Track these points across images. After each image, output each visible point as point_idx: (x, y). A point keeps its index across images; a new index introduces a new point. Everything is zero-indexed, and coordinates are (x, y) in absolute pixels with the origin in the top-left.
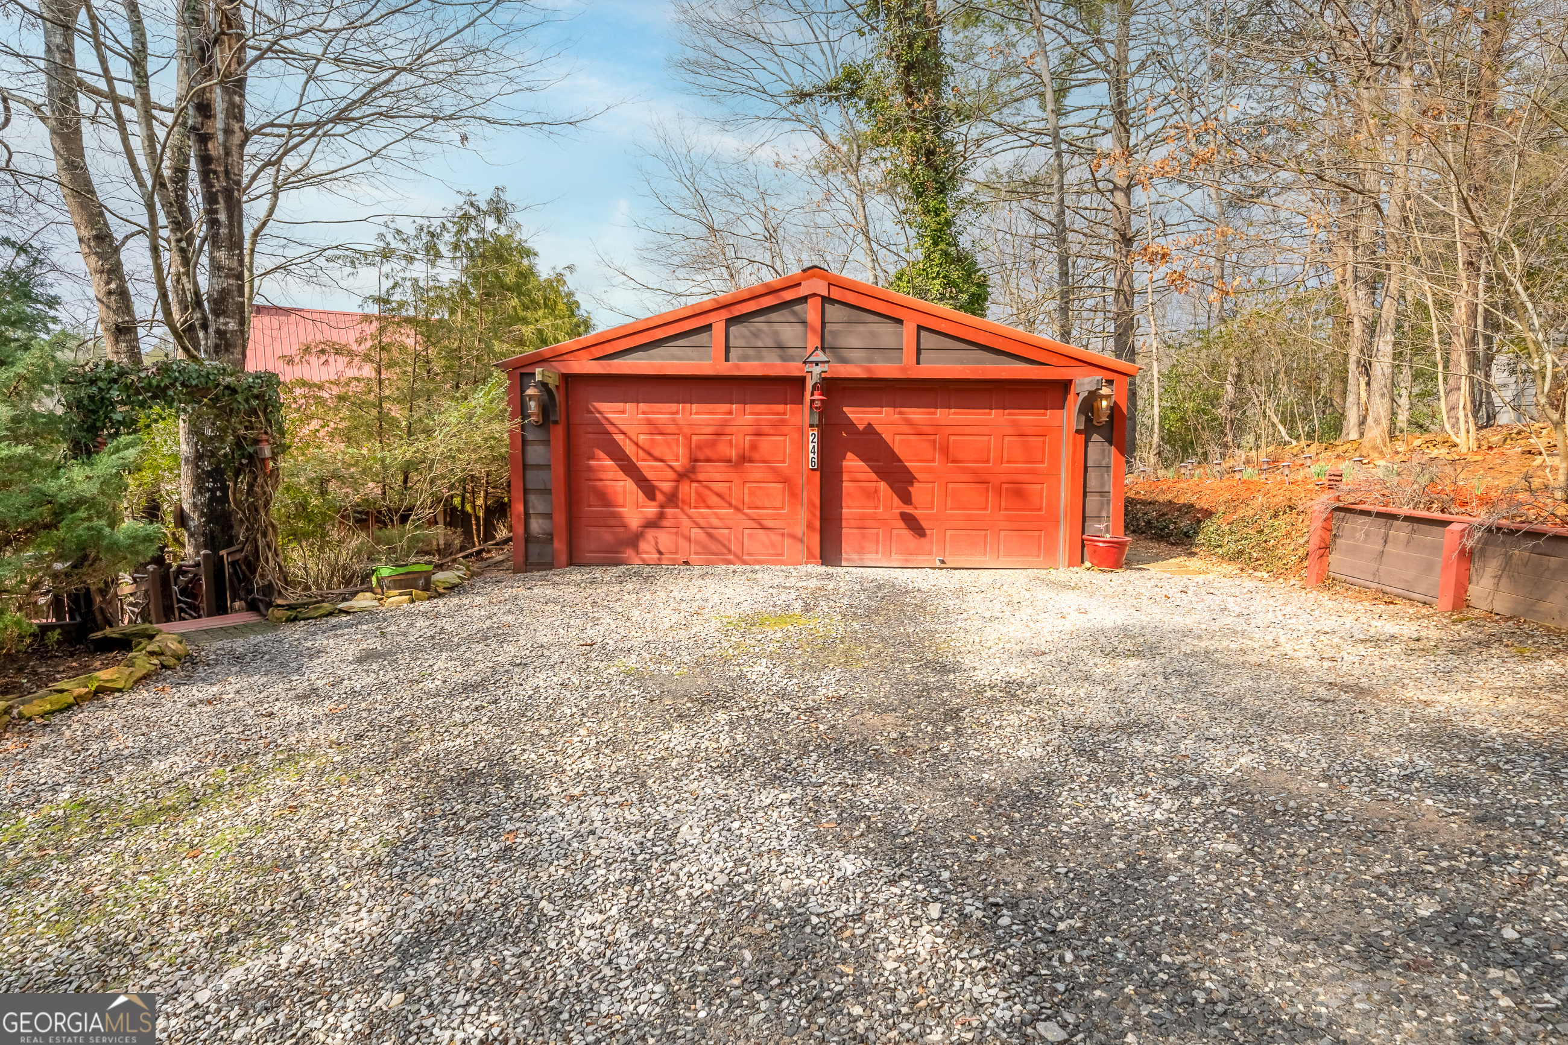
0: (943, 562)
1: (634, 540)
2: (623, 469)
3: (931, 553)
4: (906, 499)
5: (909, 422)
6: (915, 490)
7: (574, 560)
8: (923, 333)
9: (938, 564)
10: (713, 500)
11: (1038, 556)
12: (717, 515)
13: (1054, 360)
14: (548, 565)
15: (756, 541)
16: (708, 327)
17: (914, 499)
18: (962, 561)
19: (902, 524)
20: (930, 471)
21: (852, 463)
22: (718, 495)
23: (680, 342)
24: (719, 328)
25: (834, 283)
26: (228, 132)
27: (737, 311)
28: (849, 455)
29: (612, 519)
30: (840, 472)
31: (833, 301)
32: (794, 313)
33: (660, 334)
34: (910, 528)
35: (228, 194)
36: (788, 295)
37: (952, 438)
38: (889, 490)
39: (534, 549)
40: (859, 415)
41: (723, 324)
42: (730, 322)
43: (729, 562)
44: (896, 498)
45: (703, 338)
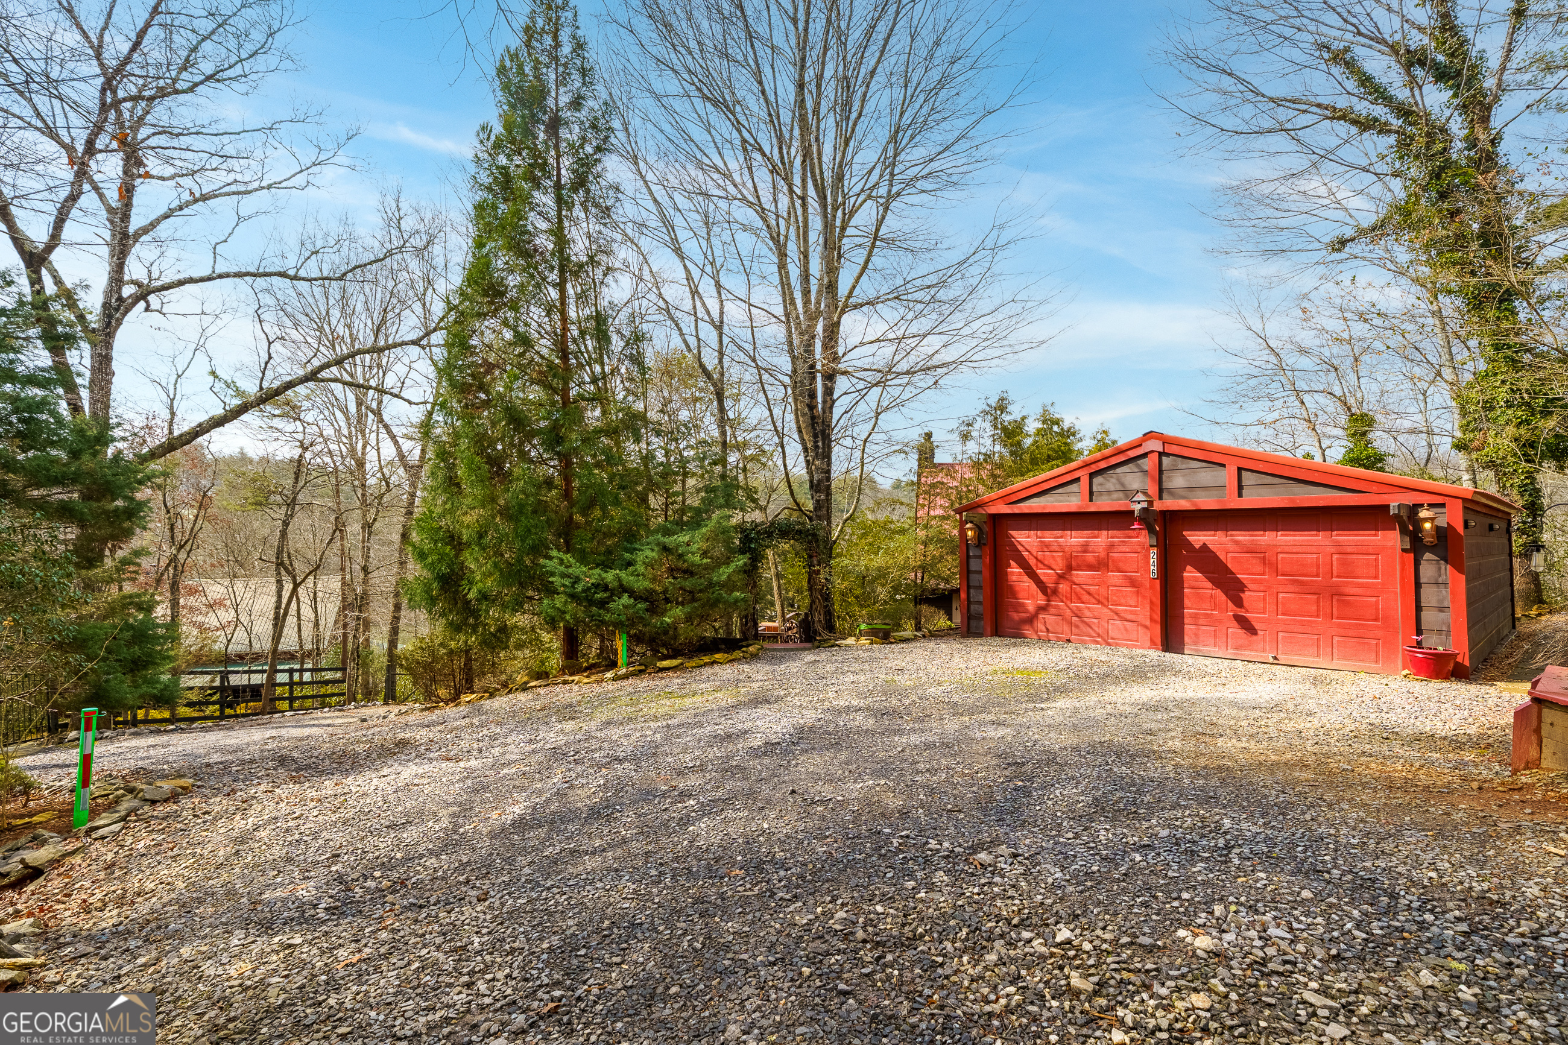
0: (1275, 658)
1: (1031, 620)
2: (1028, 574)
3: (1264, 650)
4: (1239, 603)
5: (1237, 543)
6: (1246, 596)
7: (998, 632)
8: (1244, 473)
9: (1271, 660)
10: (1086, 597)
11: (1377, 662)
12: (1090, 609)
13: (1374, 488)
14: (979, 635)
15: (1115, 627)
16: (1078, 480)
17: (1246, 604)
18: (1295, 659)
19: (1235, 624)
20: (1260, 582)
21: (1191, 574)
22: (1089, 594)
23: (1060, 491)
24: (1085, 480)
25: (1166, 440)
26: (824, 402)
27: (1094, 468)
28: (1189, 568)
29: (1020, 607)
30: (1181, 581)
31: (1168, 455)
32: (1138, 466)
33: (1046, 486)
34: (1243, 628)
35: (823, 432)
36: (1132, 454)
37: (1280, 556)
38: (1224, 597)
39: (973, 623)
40: (1197, 538)
41: (1087, 478)
42: (1092, 475)
43: (1097, 643)
44: (1230, 604)
45: (1074, 488)
